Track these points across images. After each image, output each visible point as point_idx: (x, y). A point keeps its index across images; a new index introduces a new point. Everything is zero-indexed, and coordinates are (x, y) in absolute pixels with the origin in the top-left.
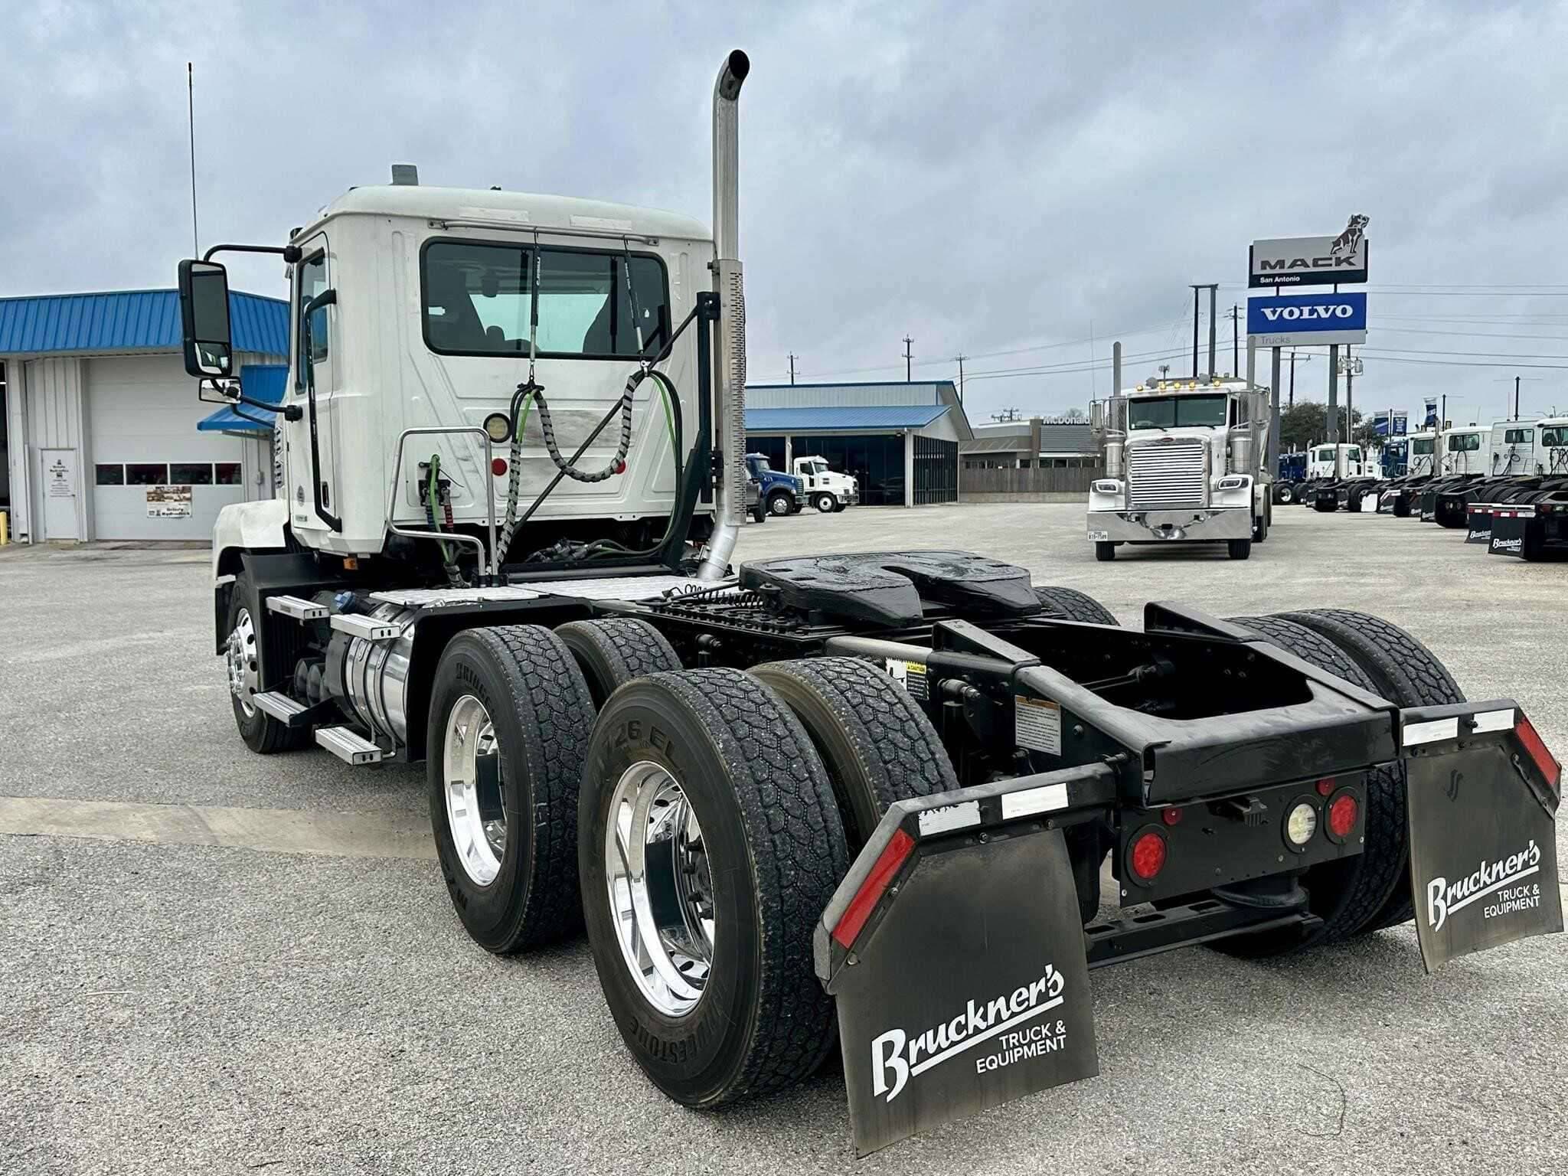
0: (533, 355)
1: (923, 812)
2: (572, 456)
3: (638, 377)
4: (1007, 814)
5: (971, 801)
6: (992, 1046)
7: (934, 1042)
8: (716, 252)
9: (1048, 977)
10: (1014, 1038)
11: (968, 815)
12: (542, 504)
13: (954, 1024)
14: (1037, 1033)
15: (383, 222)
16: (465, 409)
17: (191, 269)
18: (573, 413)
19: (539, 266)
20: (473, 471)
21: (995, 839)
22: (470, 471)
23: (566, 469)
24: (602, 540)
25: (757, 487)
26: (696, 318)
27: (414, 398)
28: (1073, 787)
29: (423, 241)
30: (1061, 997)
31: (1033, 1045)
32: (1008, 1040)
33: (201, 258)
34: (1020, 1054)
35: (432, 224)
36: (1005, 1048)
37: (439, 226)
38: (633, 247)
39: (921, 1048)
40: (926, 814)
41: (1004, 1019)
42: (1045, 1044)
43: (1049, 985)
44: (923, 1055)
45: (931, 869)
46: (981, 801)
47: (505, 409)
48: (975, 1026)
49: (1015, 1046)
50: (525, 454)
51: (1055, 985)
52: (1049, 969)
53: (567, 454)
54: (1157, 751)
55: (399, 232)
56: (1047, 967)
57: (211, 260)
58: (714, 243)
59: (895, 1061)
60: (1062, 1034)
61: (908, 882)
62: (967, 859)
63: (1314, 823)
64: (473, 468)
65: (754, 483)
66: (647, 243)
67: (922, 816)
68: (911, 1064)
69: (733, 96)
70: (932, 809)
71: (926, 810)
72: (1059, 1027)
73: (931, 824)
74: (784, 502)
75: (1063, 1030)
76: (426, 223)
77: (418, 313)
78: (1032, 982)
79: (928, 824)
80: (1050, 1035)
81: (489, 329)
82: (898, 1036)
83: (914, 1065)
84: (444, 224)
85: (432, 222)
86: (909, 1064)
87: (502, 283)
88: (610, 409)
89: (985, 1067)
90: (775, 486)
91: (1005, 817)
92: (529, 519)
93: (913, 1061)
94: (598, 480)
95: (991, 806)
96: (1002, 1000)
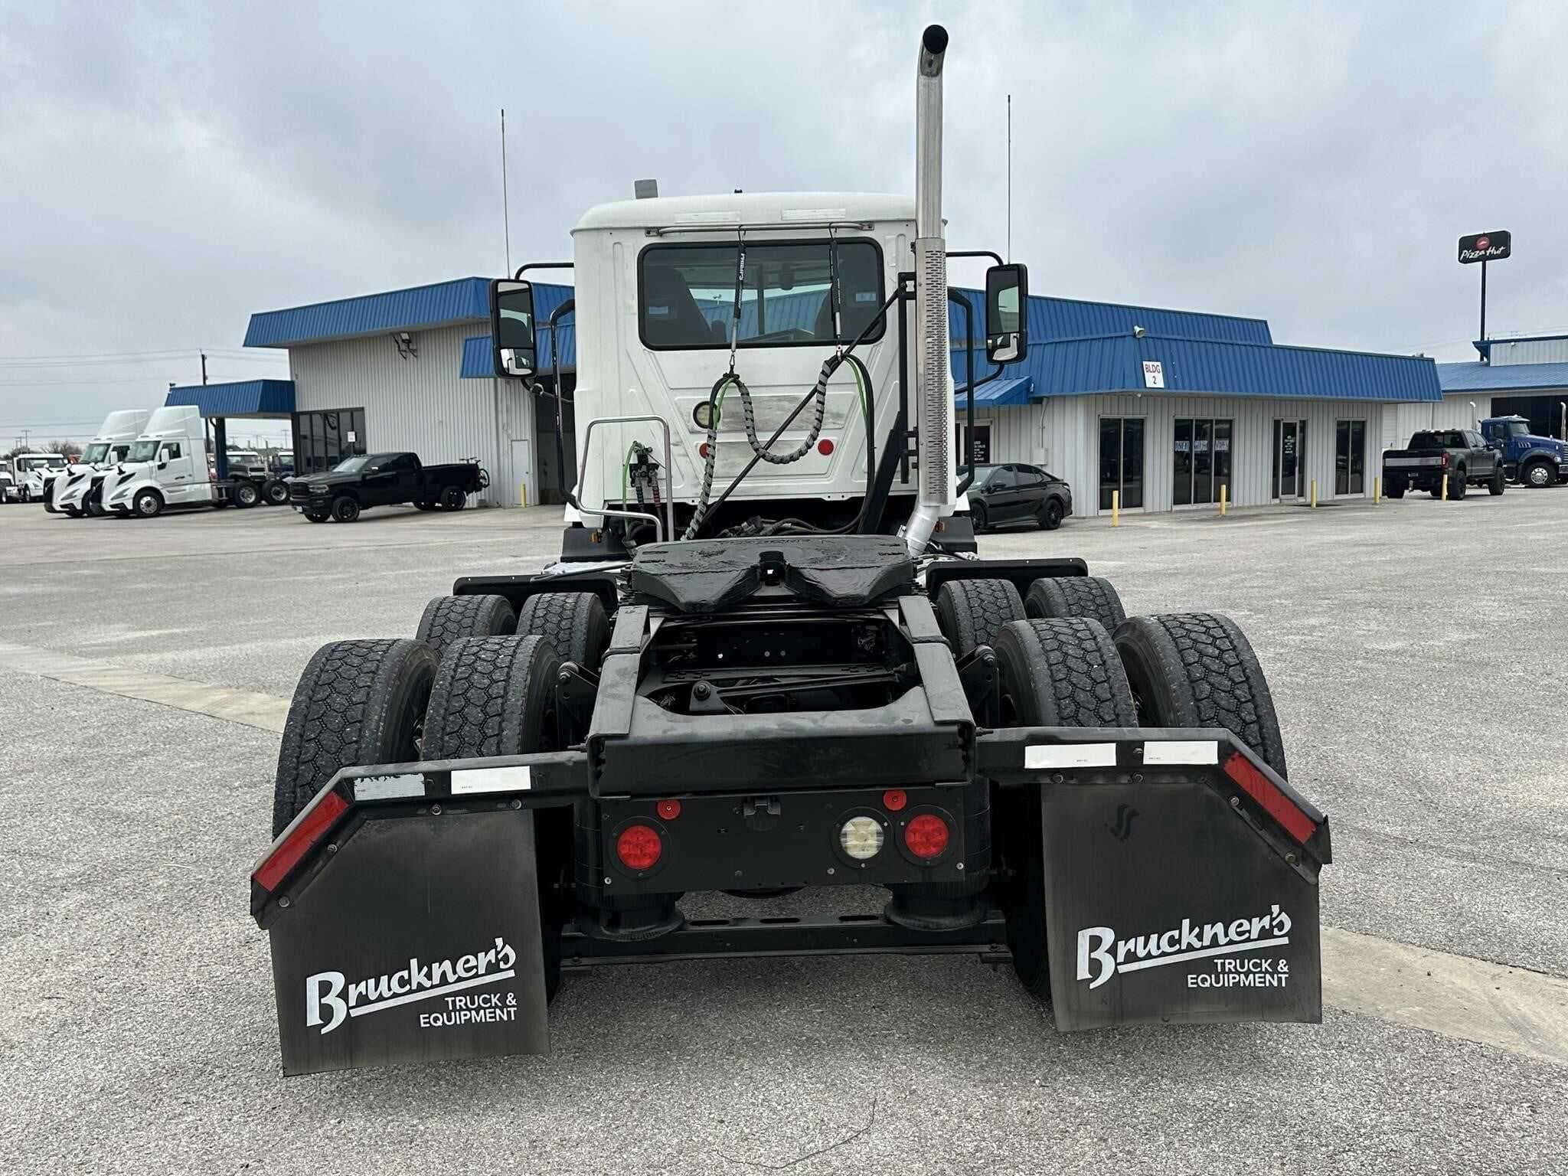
0: (734, 346)
1: (359, 779)
2: (768, 439)
3: (833, 364)
4: (457, 789)
5: (416, 774)
6: (437, 1005)
7: (376, 990)
8: (917, 231)
9: (499, 949)
10: (460, 1001)
11: (410, 785)
12: (738, 485)
13: (396, 977)
14: (485, 1001)
15: (606, 234)
16: (676, 399)
17: (497, 289)
18: (780, 399)
19: (742, 261)
20: (684, 455)
21: (449, 812)
22: (680, 455)
23: (761, 453)
24: (789, 519)
25: (1494, 455)
26: (897, 300)
27: (631, 390)
28: (536, 770)
29: (641, 248)
30: (513, 971)
31: (482, 1012)
32: (454, 1002)
33: (513, 277)
34: (468, 1017)
35: (648, 233)
36: (451, 1008)
37: (655, 234)
38: (842, 234)
39: (361, 993)
40: (362, 781)
41: (450, 981)
42: (494, 1012)
43: (500, 956)
44: (363, 1000)
45: (373, 832)
46: (426, 774)
47: (708, 398)
48: (419, 983)
49: (461, 1009)
50: (720, 438)
51: (506, 959)
52: (499, 942)
53: (763, 438)
54: (607, 743)
55: (618, 243)
56: (496, 940)
57: (521, 278)
58: (915, 221)
59: (331, 999)
60: (513, 1006)
61: (350, 842)
62: (416, 827)
63: (882, 838)
64: (682, 452)
65: (1489, 450)
66: (861, 228)
67: (358, 782)
68: (350, 1005)
69: (934, 72)
70: (369, 777)
71: (363, 778)
72: (510, 999)
73: (367, 790)
74: (1544, 471)
75: (514, 1002)
76: (643, 232)
77: (634, 314)
78: (482, 951)
79: (364, 791)
80: (500, 1004)
81: (713, 324)
82: (337, 979)
83: (353, 1007)
84: (659, 231)
85: (649, 231)
86: (347, 1003)
87: (797, 276)
88: (808, 394)
89: (429, 1022)
90: (1532, 454)
91: (454, 792)
92: (727, 499)
93: (352, 1003)
94: (787, 462)
95: (439, 782)
96: (447, 964)
